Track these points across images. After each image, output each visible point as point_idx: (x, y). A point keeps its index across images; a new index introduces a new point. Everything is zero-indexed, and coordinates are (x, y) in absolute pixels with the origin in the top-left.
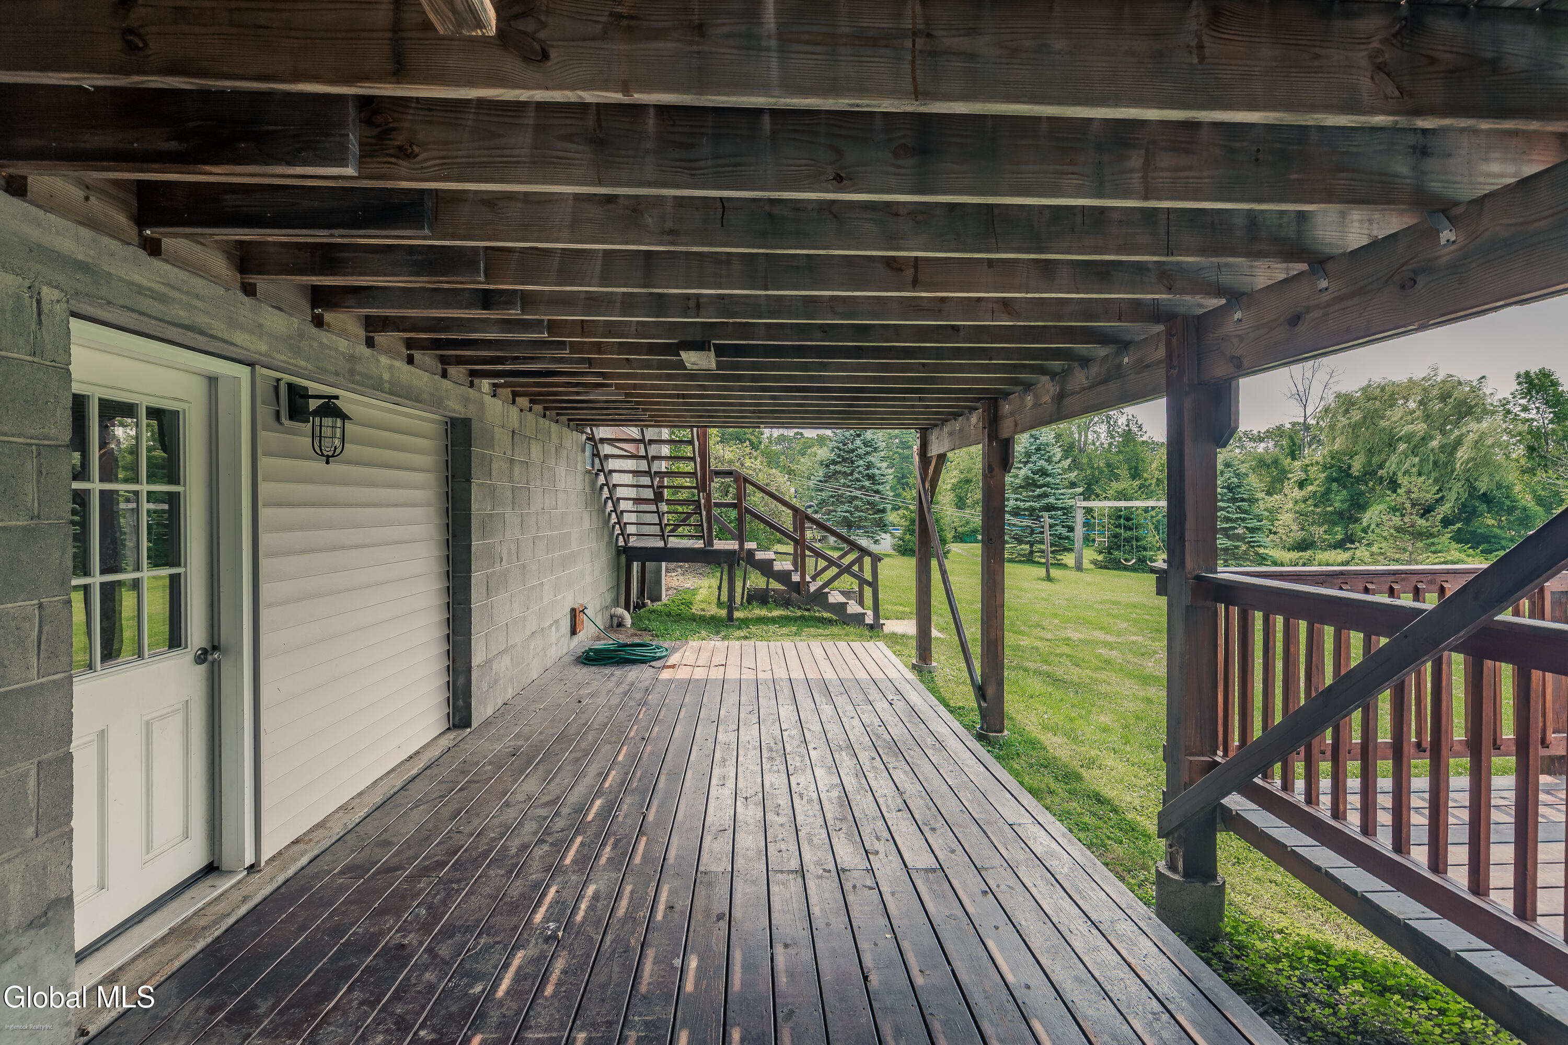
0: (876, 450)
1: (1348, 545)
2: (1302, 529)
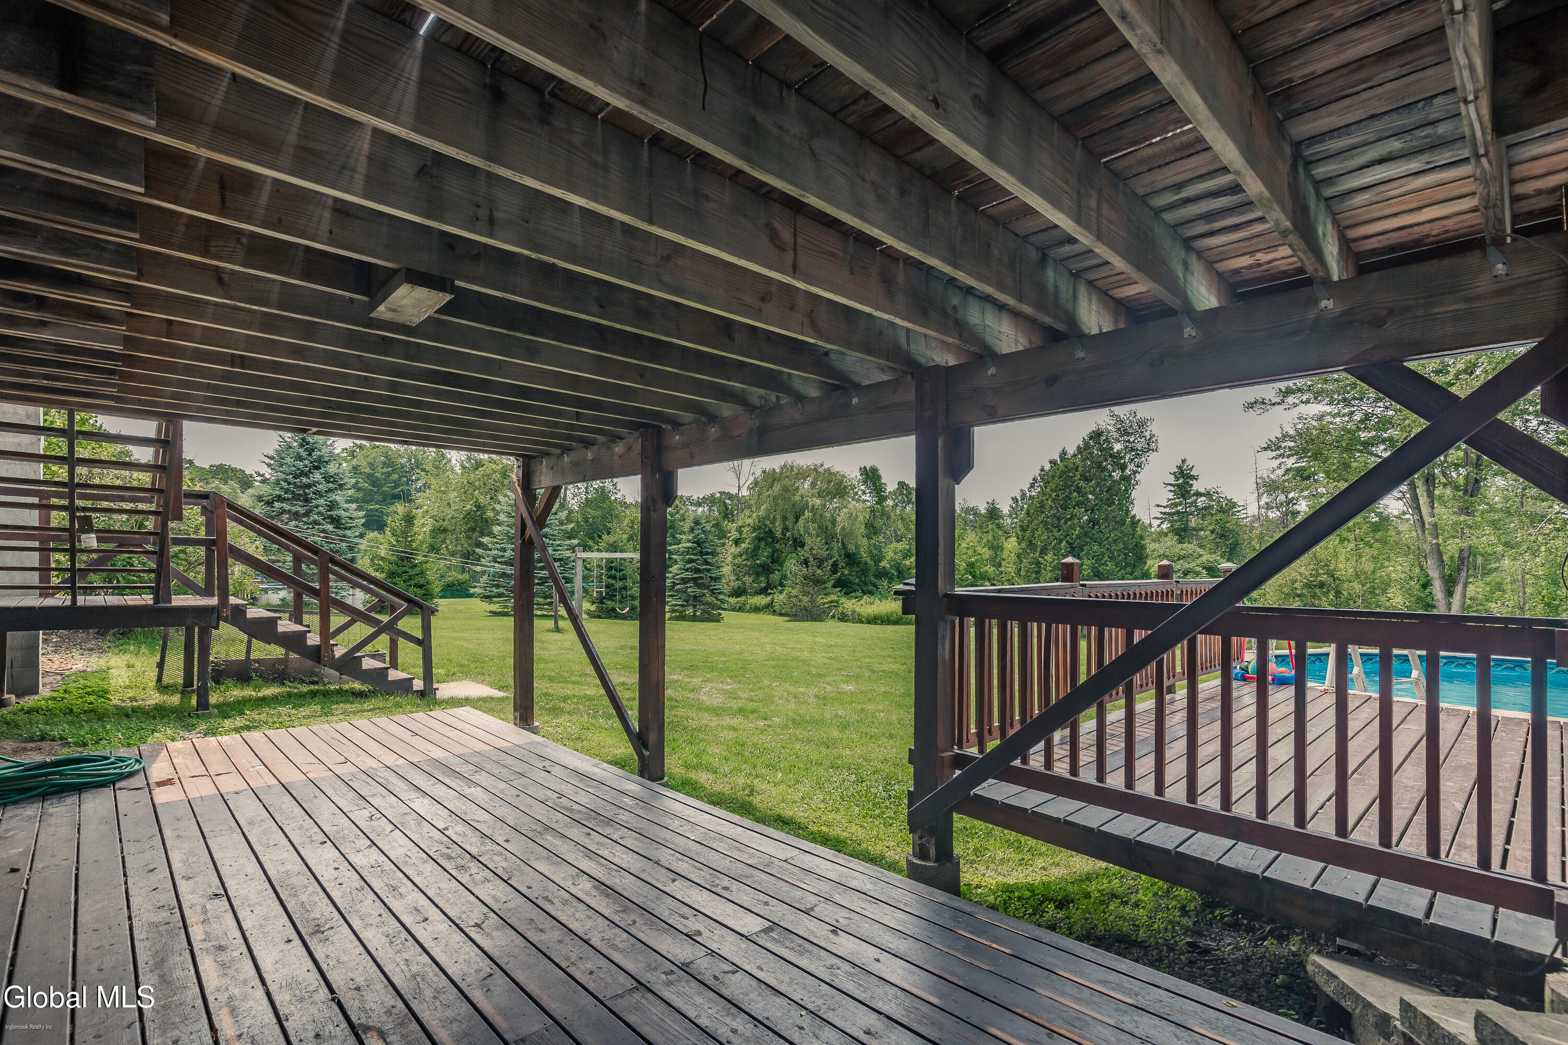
0: (341, 487)
1: (769, 591)
2: (738, 579)
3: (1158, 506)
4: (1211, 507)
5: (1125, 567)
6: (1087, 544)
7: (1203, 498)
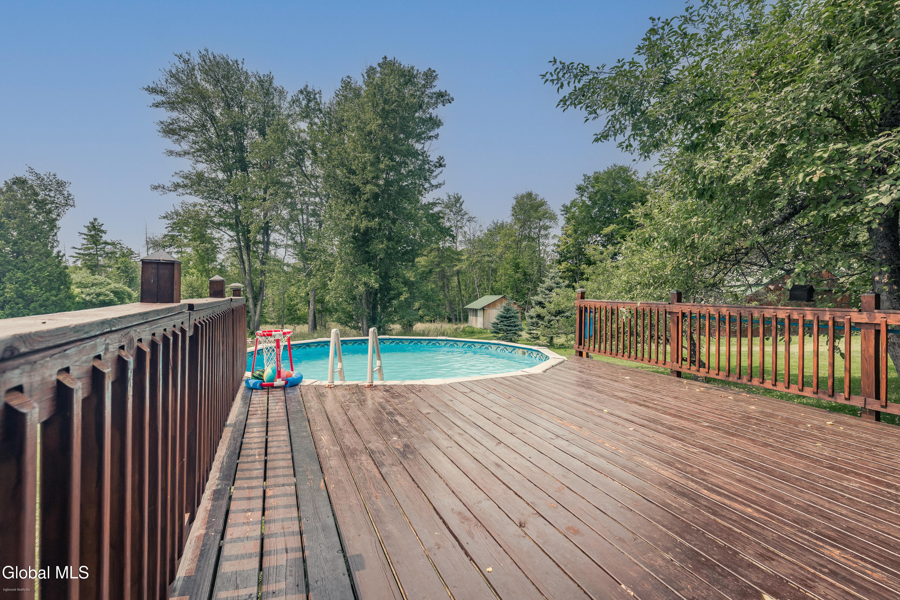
3: (74, 248)
4: (115, 253)
5: (50, 291)
6: (9, 271)
7: (110, 247)
